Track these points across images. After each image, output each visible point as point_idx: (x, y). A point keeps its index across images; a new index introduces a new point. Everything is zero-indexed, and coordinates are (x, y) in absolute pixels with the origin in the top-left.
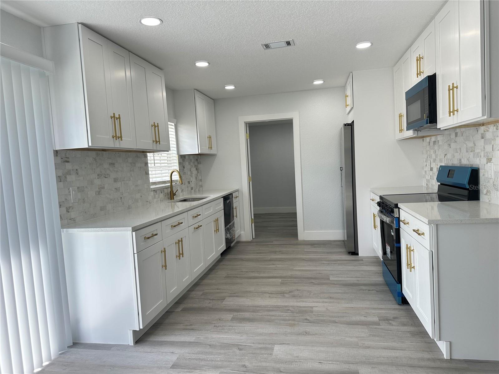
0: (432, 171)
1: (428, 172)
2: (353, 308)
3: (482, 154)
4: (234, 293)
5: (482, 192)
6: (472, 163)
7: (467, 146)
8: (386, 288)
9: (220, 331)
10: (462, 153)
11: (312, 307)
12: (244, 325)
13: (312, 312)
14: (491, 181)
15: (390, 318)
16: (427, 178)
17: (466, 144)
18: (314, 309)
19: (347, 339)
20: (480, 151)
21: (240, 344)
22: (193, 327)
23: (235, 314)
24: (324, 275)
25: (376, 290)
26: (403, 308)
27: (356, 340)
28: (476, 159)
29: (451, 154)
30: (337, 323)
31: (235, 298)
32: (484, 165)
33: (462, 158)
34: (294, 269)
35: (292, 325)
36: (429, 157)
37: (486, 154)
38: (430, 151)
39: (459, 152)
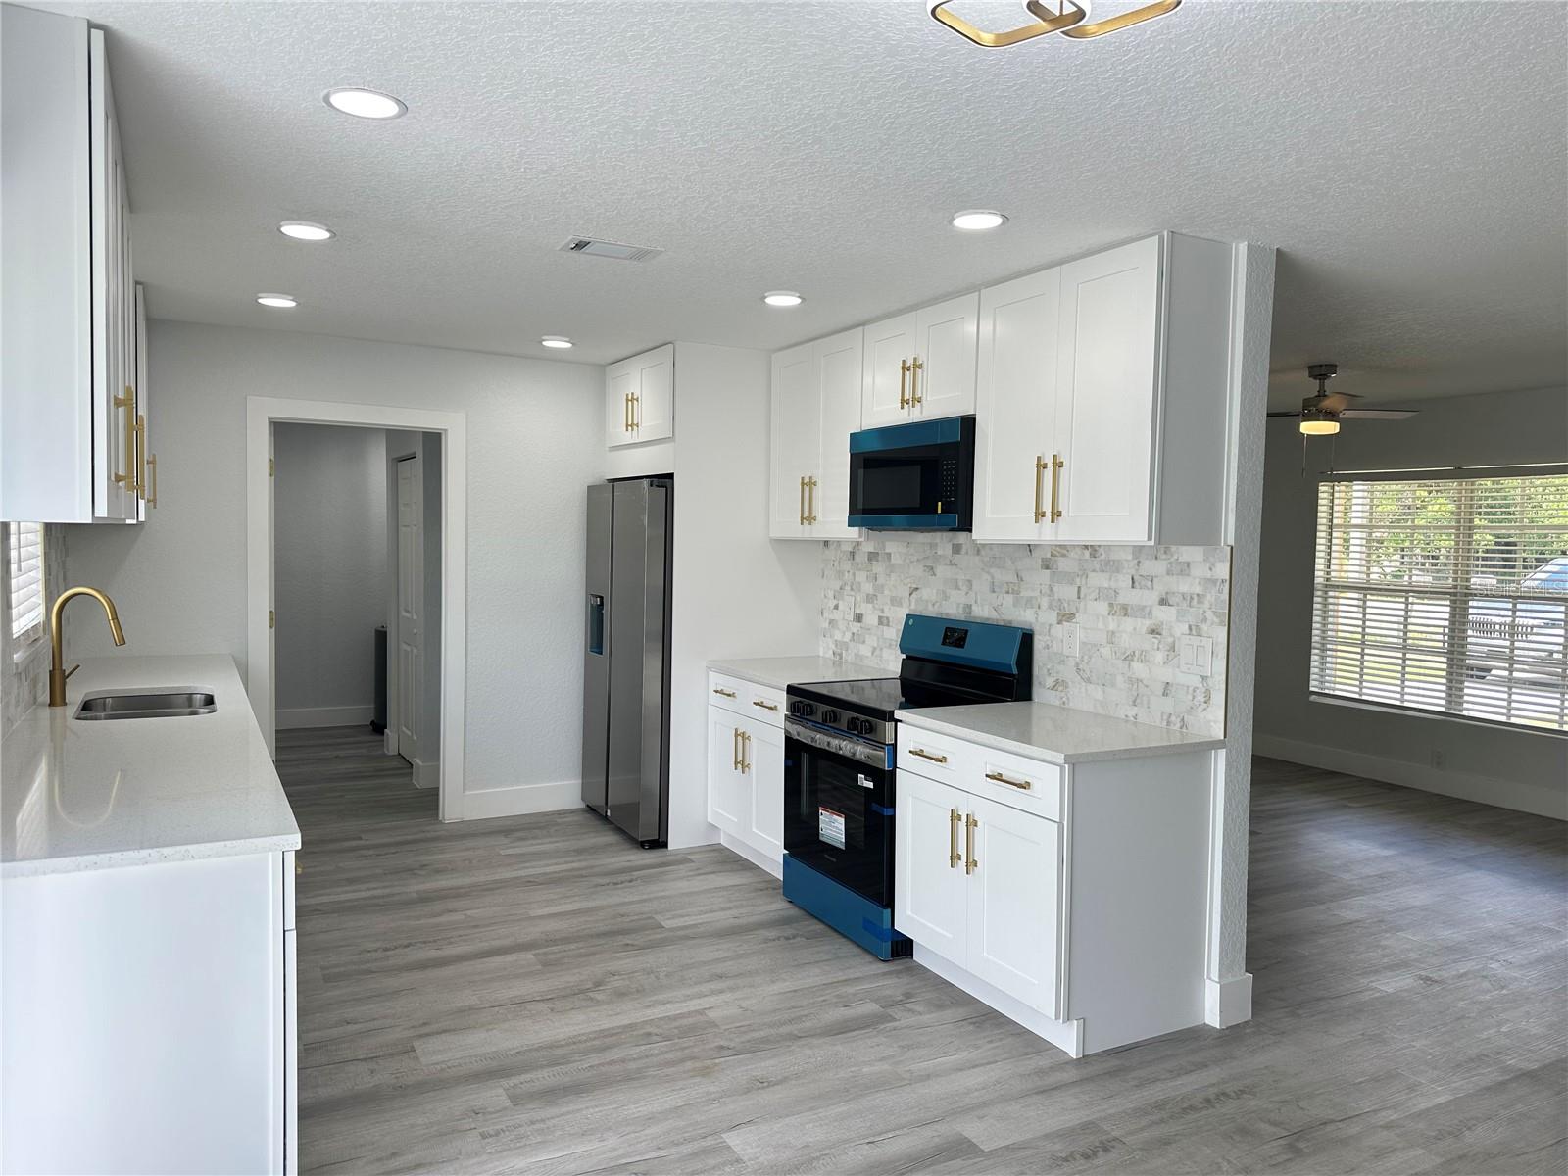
0: (860, 622)
1: (842, 625)
2: (795, 991)
3: (1044, 602)
4: (425, 1024)
5: (1040, 683)
6: (1010, 618)
7: (993, 578)
8: (819, 927)
9: (518, 1144)
10: (976, 594)
11: (701, 1012)
12: (572, 1107)
13: (713, 1024)
14: (1071, 663)
15: (899, 998)
16: (838, 636)
17: (988, 573)
18: (711, 1015)
19: (866, 1070)
20: (1037, 593)
21: (624, 1161)
22: (409, 1158)
23: (505, 1083)
24: (636, 917)
25: (801, 936)
26: (900, 968)
27: (885, 1067)
28: (1025, 610)
29: (934, 591)
30: (800, 1037)
31: (443, 1036)
32: (1050, 625)
33: (976, 602)
34: (532, 914)
35: (705, 1072)
36: (848, 588)
37: (1054, 603)
38: (854, 574)
39: (965, 588)
